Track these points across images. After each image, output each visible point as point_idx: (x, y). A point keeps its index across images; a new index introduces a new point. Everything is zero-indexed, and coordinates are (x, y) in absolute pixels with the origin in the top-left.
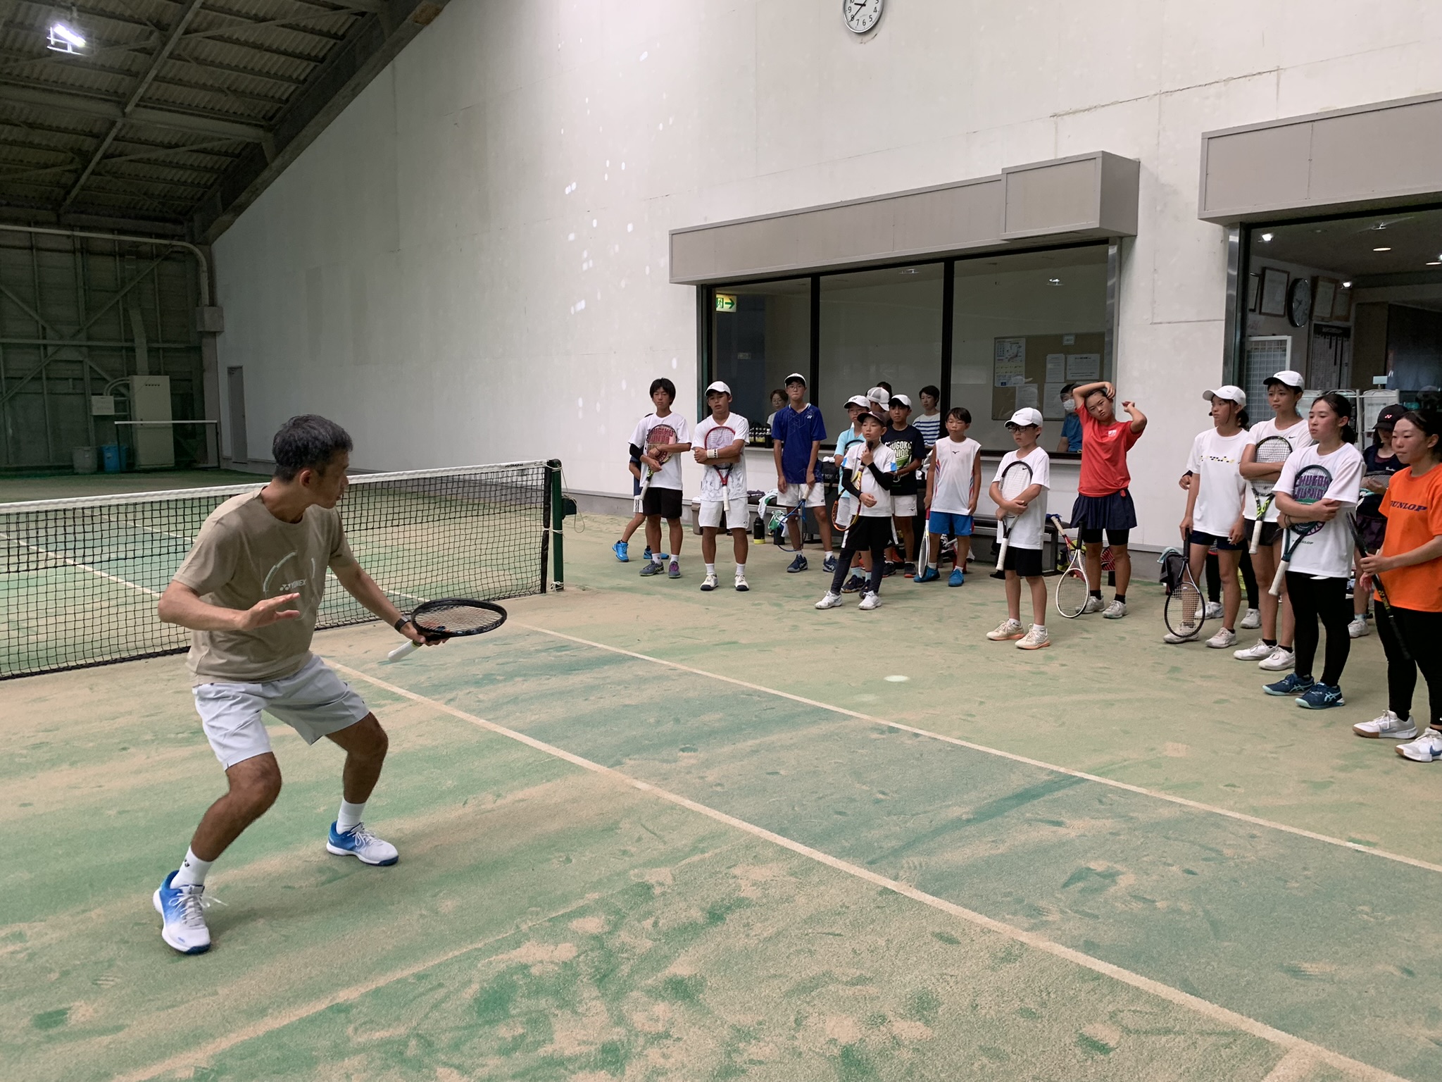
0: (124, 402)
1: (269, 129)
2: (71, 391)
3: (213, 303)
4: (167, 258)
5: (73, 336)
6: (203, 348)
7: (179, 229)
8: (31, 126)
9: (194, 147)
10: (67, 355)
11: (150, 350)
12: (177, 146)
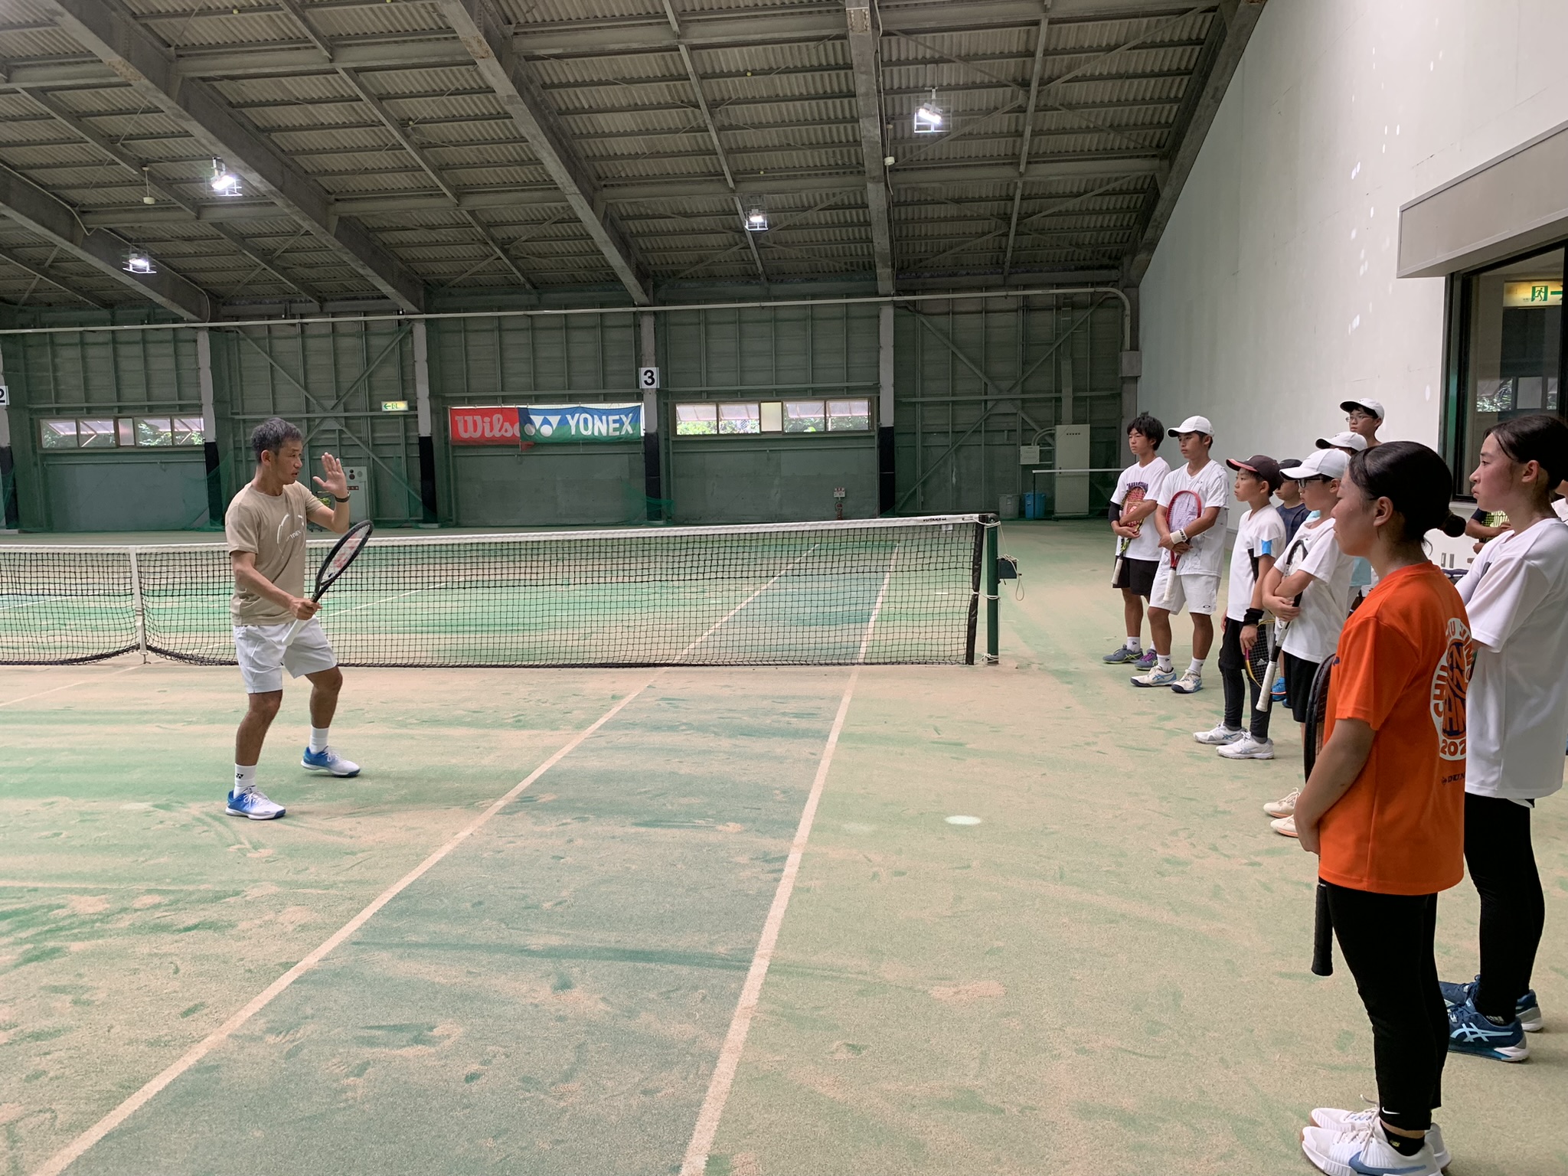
0: (1050, 452)
1: (1163, 157)
2: (1006, 442)
3: (1135, 347)
4: (1101, 305)
5: (1010, 390)
6: (1124, 395)
7: (1113, 274)
8: (958, 201)
9: (1101, 190)
10: (1004, 408)
11: (1075, 399)
12: (1086, 192)
